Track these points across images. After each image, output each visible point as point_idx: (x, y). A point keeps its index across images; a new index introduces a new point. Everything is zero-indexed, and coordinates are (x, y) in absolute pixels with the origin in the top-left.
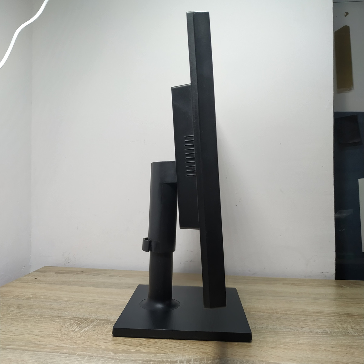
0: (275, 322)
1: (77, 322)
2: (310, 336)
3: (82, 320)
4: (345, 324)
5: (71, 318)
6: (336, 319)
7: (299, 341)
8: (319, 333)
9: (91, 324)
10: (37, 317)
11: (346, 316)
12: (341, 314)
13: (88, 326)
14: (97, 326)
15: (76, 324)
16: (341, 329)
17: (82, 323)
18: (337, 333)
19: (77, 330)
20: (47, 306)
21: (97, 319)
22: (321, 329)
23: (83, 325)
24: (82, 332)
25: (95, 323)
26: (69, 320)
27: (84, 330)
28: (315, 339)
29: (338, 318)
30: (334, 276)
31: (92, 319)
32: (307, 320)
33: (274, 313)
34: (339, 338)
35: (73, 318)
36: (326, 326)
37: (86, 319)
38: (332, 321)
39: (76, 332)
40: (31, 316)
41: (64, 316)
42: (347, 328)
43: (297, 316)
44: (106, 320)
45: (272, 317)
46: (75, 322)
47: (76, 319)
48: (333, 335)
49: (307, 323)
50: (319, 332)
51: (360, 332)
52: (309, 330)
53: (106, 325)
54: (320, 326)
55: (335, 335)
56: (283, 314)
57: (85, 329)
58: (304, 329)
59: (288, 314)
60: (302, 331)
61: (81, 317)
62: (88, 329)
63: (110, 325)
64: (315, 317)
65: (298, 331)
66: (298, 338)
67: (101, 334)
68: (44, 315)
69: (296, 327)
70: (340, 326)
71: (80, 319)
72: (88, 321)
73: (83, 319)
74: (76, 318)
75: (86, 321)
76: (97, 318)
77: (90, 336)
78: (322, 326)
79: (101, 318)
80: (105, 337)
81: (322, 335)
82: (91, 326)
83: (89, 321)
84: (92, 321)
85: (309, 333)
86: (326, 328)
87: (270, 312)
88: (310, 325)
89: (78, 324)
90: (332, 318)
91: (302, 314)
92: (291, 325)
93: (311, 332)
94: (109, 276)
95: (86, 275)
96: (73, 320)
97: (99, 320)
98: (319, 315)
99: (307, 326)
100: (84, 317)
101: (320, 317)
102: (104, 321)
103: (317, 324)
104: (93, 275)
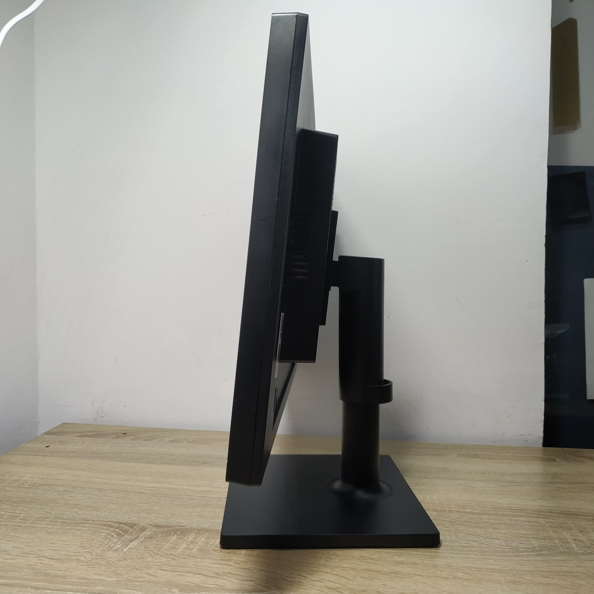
0: (447, 529)
1: (117, 530)
2: (505, 554)
3: (126, 527)
4: (563, 532)
5: (108, 523)
6: (547, 522)
7: (489, 564)
8: (521, 549)
9: (141, 535)
10: (49, 521)
11: (563, 515)
12: (554, 513)
13: (136, 538)
14: (151, 538)
15: (115, 535)
16: (556, 541)
17: (126, 532)
18: (550, 549)
19: (118, 546)
20: (67, 500)
21: (150, 525)
22: (524, 542)
23: (127, 537)
24: (125, 550)
25: (147, 533)
26: (104, 527)
27: (128, 547)
28: (514, 560)
29: (550, 520)
30: (541, 441)
31: (142, 524)
32: (500, 524)
33: (445, 511)
34: (555, 558)
35: (110, 523)
36: (532, 536)
37: (132, 526)
38: (542, 526)
39: (115, 550)
40: (40, 520)
41: (95, 519)
42: (566, 539)
43: (483, 517)
44: (166, 527)
45: (443, 519)
46: (113, 531)
47: (116, 525)
48: (544, 552)
49: (501, 531)
50: (521, 546)
51: (588, 546)
52: (504, 544)
53: (166, 536)
54: (522, 535)
55: (547, 552)
56: (460, 512)
57: (131, 544)
58: (497, 542)
59: (468, 513)
60: (493, 545)
61: (125, 521)
62: (136, 544)
63: (173, 536)
64: (512, 518)
65: (486, 546)
66: (487, 559)
67: (158, 554)
68: (61, 518)
69: (482, 539)
70: (555, 535)
71: (122, 526)
72: (135, 529)
73: (128, 526)
74: (116, 522)
75: (132, 528)
76: (151, 523)
77: (140, 558)
78: (525, 536)
79: (159, 524)
80: (165, 560)
81: (525, 554)
82: (141, 539)
83: (138, 529)
84: (143, 529)
85: (504, 548)
86: (531, 539)
87: (439, 508)
88: (505, 534)
89: (119, 534)
90: (541, 519)
91: (492, 512)
92: (474, 534)
93: (507, 547)
94: (170, 442)
95: (131, 440)
96: (110, 526)
97: (154, 526)
98: (519, 514)
99: (501, 536)
100: (129, 522)
101: (522, 519)
102: (162, 529)
103: (516, 532)
104: (144, 440)
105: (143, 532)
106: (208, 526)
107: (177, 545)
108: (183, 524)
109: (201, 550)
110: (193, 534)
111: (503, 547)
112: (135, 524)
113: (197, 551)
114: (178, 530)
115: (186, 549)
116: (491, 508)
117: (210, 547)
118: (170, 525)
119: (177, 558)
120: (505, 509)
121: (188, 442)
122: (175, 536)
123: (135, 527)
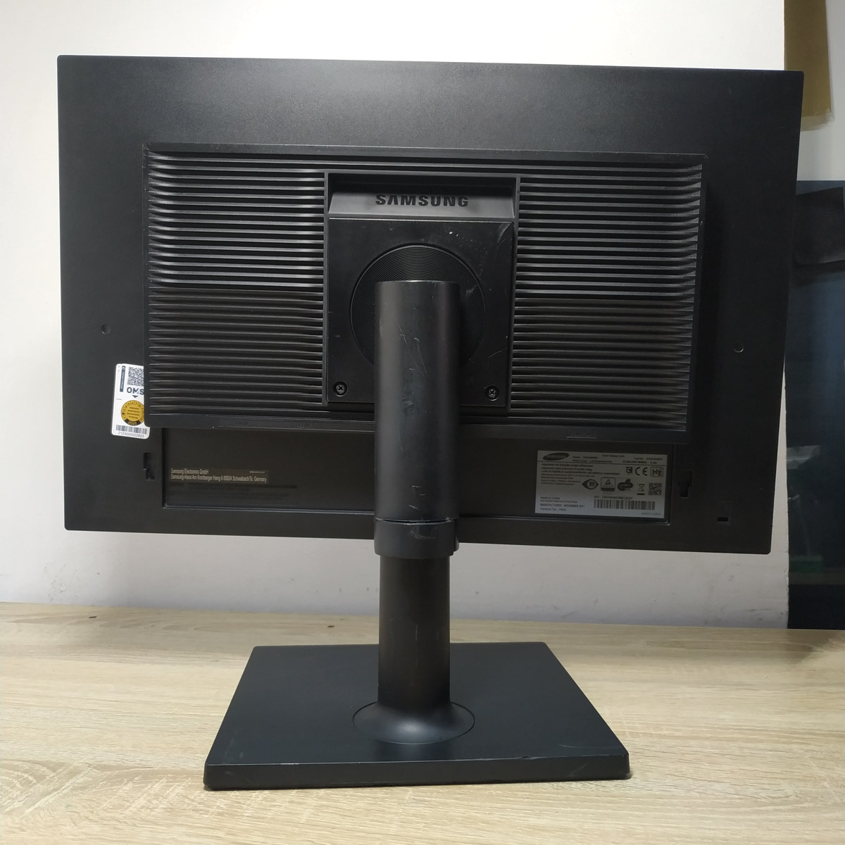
1: (26, 776)
2: (736, 809)
3: (44, 769)
4: (836, 768)
5: (13, 762)
6: (807, 751)
7: (705, 829)
8: (763, 800)
9: (68, 784)
12: (818, 734)
13: (55, 790)
14: (83, 788)
15: (18, 785)
16: (826, 784)
17: (40, 778)
18: (817, 798)
19: (17, 805)
21: (90, 766)
22: (767, 787)
23: (41, 787)
24: (28, 811)
25: (80, 779)
27: (36, 806)
28: (752, 821)
29: (811, 747)
30: (785, 619)
31: (76, 764)
32: (723, 755)
34: (826, 815)
35: (16, 763)
36: (781, 776)
37: (54, 767)
38: (797, 758)
39: (9, 813)
43: (692, 743)
44: (119, 768)
46: (18, 777)
47: (27, 766)
48: (806, 805)
50: (763, 795)
52: (732, 791)
53: (113, 784)
55: (812, 805)
56: (651, 735)
57: (43, 800)
58: (717, 786)
59: (665, 736)
60: (710, 792)
62: (50, 801)
63: (126, 784)
64: (744, 745)
65: (697, 795)
66: (701, 818)
67: (87, 818)
70: (823, 773)
71: (37, 767)
72: (60, 773)
73: (49, 768)
74: (29, 761)
75: (54, 771)
76: (91, 762)
77: (50, 827)
79: (106, 763)
80: (96, 828)
81: (771, 808)
82: (65, 791)
83: (64, 773)
84: (74, 773)
85: (732, 798)
86: (782, 782)
88: (732, 772)
89: (27, 783)
90: (796, 746)
91: (708, 735)
92: (675, 774)
93: (738, 797)
94: (165, 629)
95: (100, 626)
96: (15, 768)
97: (95, 768)
98: (755, 737)
99: (725, 776)
100: (54, 760)
101: (761, 746)
102: (109, 773)
103: (753, 769)
104: (122, 627)
105: (71, 778)
106: (194, 766)
107: (128, 801)
108: (150, 763)
109: (170, 810)
110: (164, 780)
111: (729, 796)
112: (61, 765)
113: (162, 810)
114: (137, 774)
115: (142, 807)
116: (705, 727)
117: (189, 805)
118: (125, 765)
119: (120, 826)
120: (729, 729)
121: (195, 629)
122: (130, 784)
123: (61, 770)
